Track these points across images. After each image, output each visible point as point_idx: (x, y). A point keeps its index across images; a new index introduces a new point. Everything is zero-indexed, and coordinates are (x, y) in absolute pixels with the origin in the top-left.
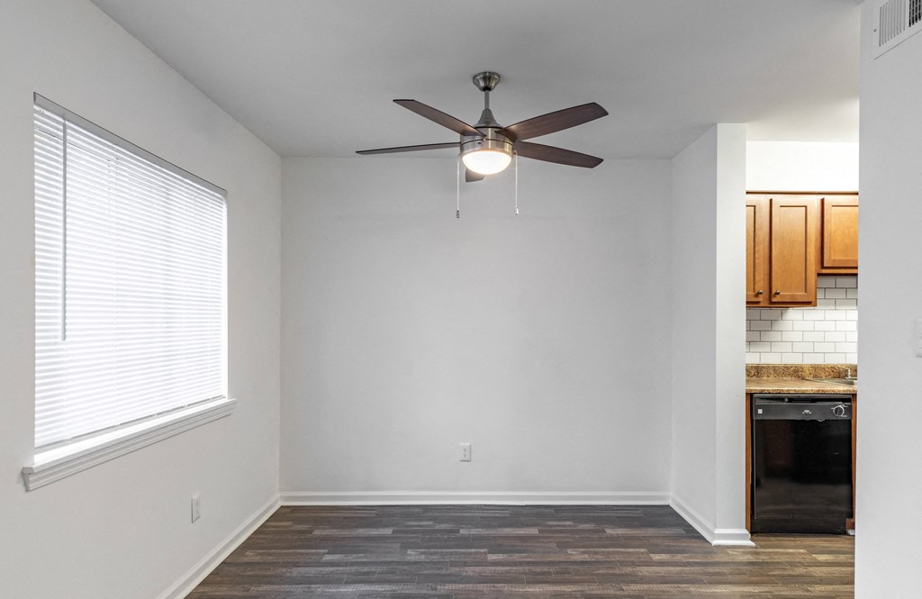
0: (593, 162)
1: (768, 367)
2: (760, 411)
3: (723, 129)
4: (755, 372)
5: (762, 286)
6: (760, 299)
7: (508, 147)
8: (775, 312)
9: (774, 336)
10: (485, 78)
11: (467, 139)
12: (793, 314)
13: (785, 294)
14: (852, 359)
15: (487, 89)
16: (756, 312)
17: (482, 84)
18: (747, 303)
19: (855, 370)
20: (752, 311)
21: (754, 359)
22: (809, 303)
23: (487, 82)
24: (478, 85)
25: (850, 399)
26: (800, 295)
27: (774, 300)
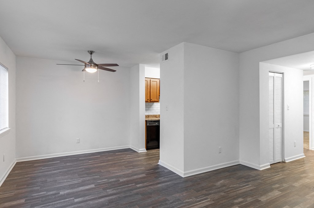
0: (114, 71)
1: (150, 115)
2: (148, 124)
3: (140, 65)
4: (147, 116)
5: (149, 98)
6: (148, 101)
7: (96, 67)
8: (152, 103)
9: (151, 109)
10: (91, 52)
11: (87, 65)
12: (155, 104)
13: (153, 100)
14: (159, 113)
15: (91, 54)
16: (148, 104)
17: (90, 53)
18: (146, 101)
19: (159, 115)
20: (146, 103)
21: (147, 114)
22: (157, 102)
23: (91, 53)
24: (89, 53)
25: (159, 121)
26: (156, 100)
27: (151, 101)
